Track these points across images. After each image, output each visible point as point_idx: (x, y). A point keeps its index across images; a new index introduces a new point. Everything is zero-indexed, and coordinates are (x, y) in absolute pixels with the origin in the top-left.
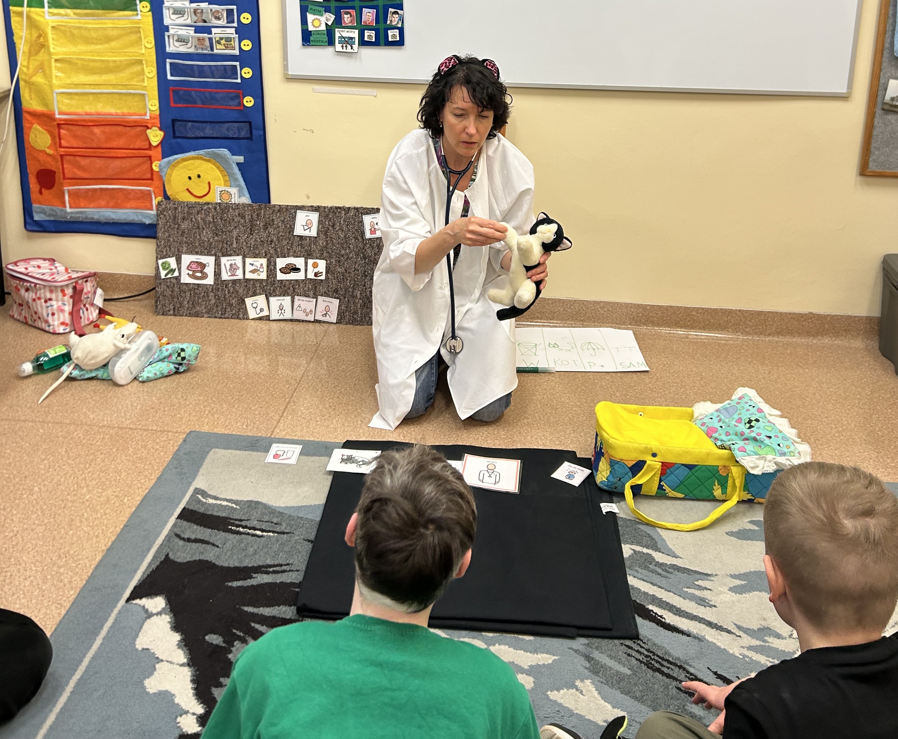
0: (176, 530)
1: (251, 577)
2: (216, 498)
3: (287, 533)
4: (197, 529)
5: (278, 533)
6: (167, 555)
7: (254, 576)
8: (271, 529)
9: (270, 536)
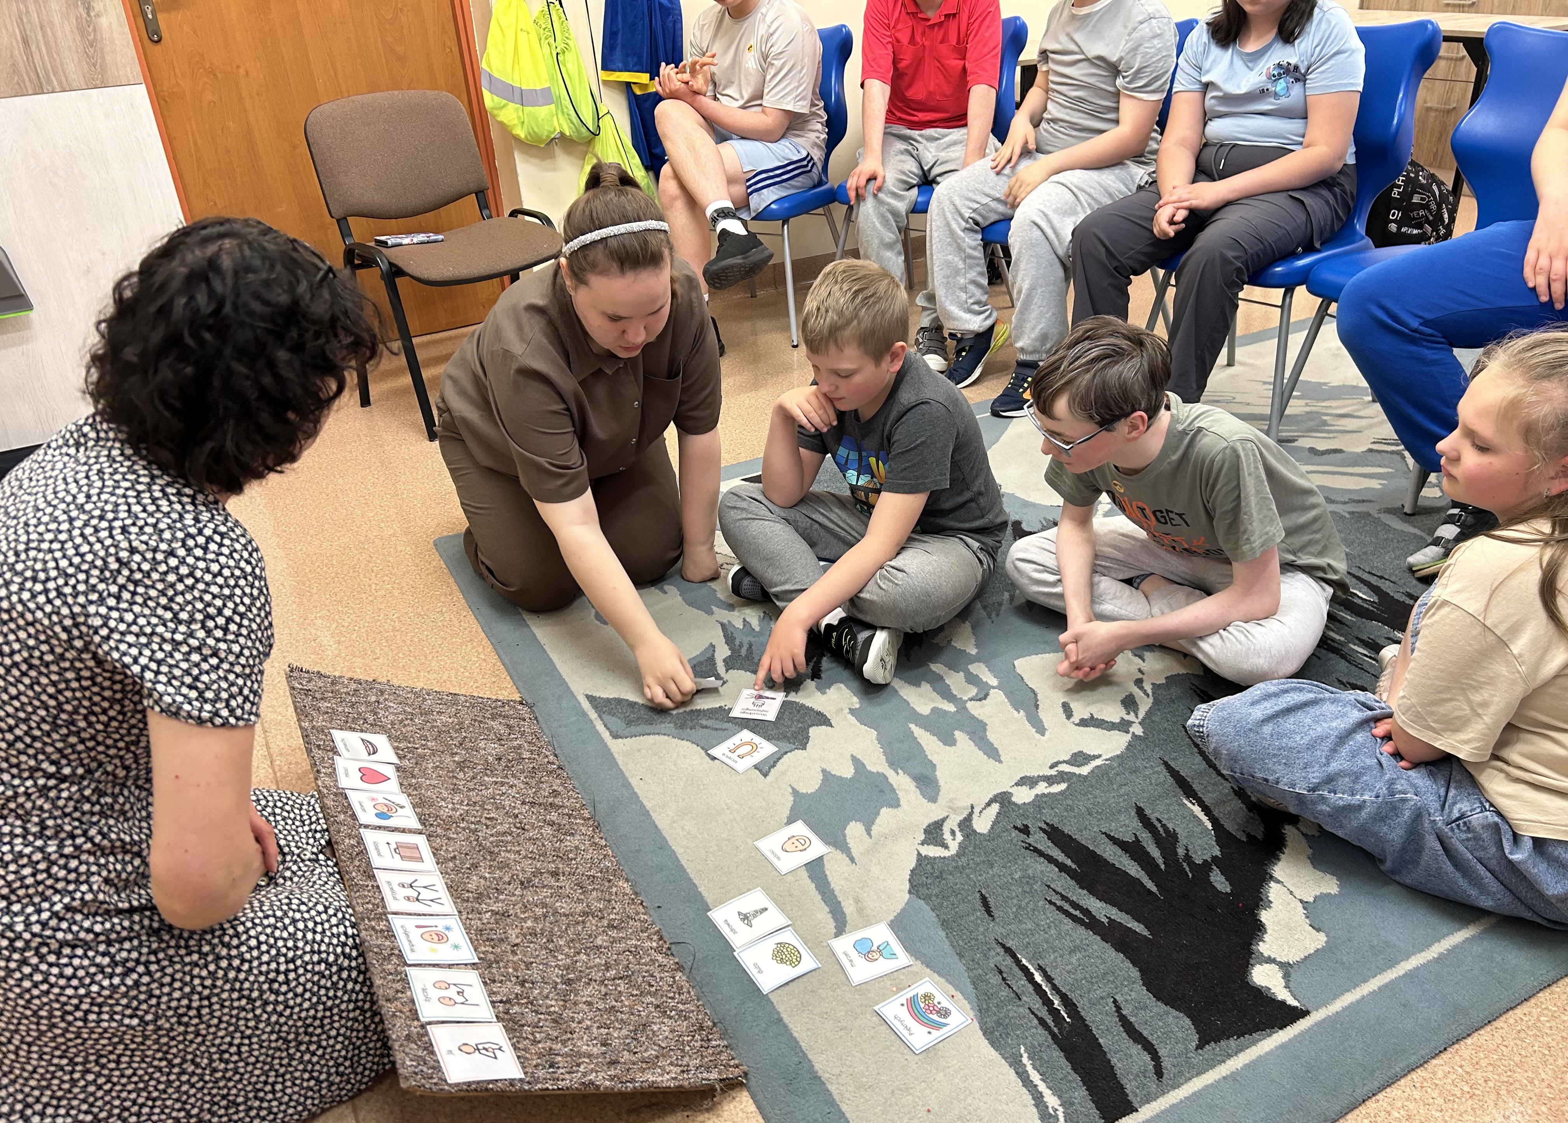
0: (1153, 1081)
1: (1112, 921)
3: (1003, 946)
4: (1121, 1060)
5: (1014, 956)
6: (1201, 1045)
7: (1105, 920)
9: (1031, 960)
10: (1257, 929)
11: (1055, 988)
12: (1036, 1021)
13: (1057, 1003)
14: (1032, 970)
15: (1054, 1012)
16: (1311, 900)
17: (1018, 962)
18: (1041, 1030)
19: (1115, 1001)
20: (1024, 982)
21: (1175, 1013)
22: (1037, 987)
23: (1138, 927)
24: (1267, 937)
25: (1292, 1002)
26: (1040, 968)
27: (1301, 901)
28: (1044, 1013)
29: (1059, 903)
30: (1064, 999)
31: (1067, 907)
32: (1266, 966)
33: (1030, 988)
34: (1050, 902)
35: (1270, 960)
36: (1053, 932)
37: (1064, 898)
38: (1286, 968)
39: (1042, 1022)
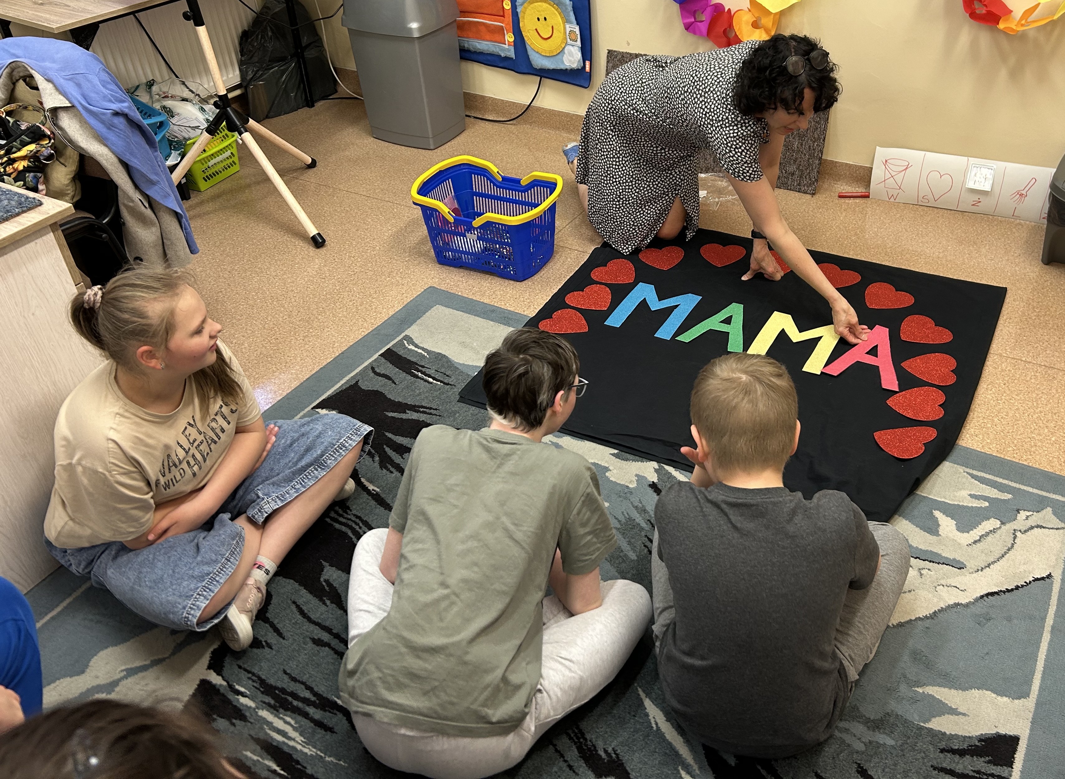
0: (375, 365)
1: (405, 412)
2: (416, 346)
3: (451, 385)
4: (388, 367)
5: (444, 383)
6: (357, 382)
7: (408, 411)
8: (442, 379)
9: (437, 384)
11: (423, 379)
13: (420, 374)
14: (435, 382)
15: (420, 371)
17: (441, 382)
18: (424, 363)
20: (436, 377)
22: (429, 376)
23: (391, 414)
26: (431, 383)
28: (425, 369)
31: (427, 411)
33: (432, 375)
34: (436, 409)
36: (431, 398)
37: (431, 414)
39: (425, 366)
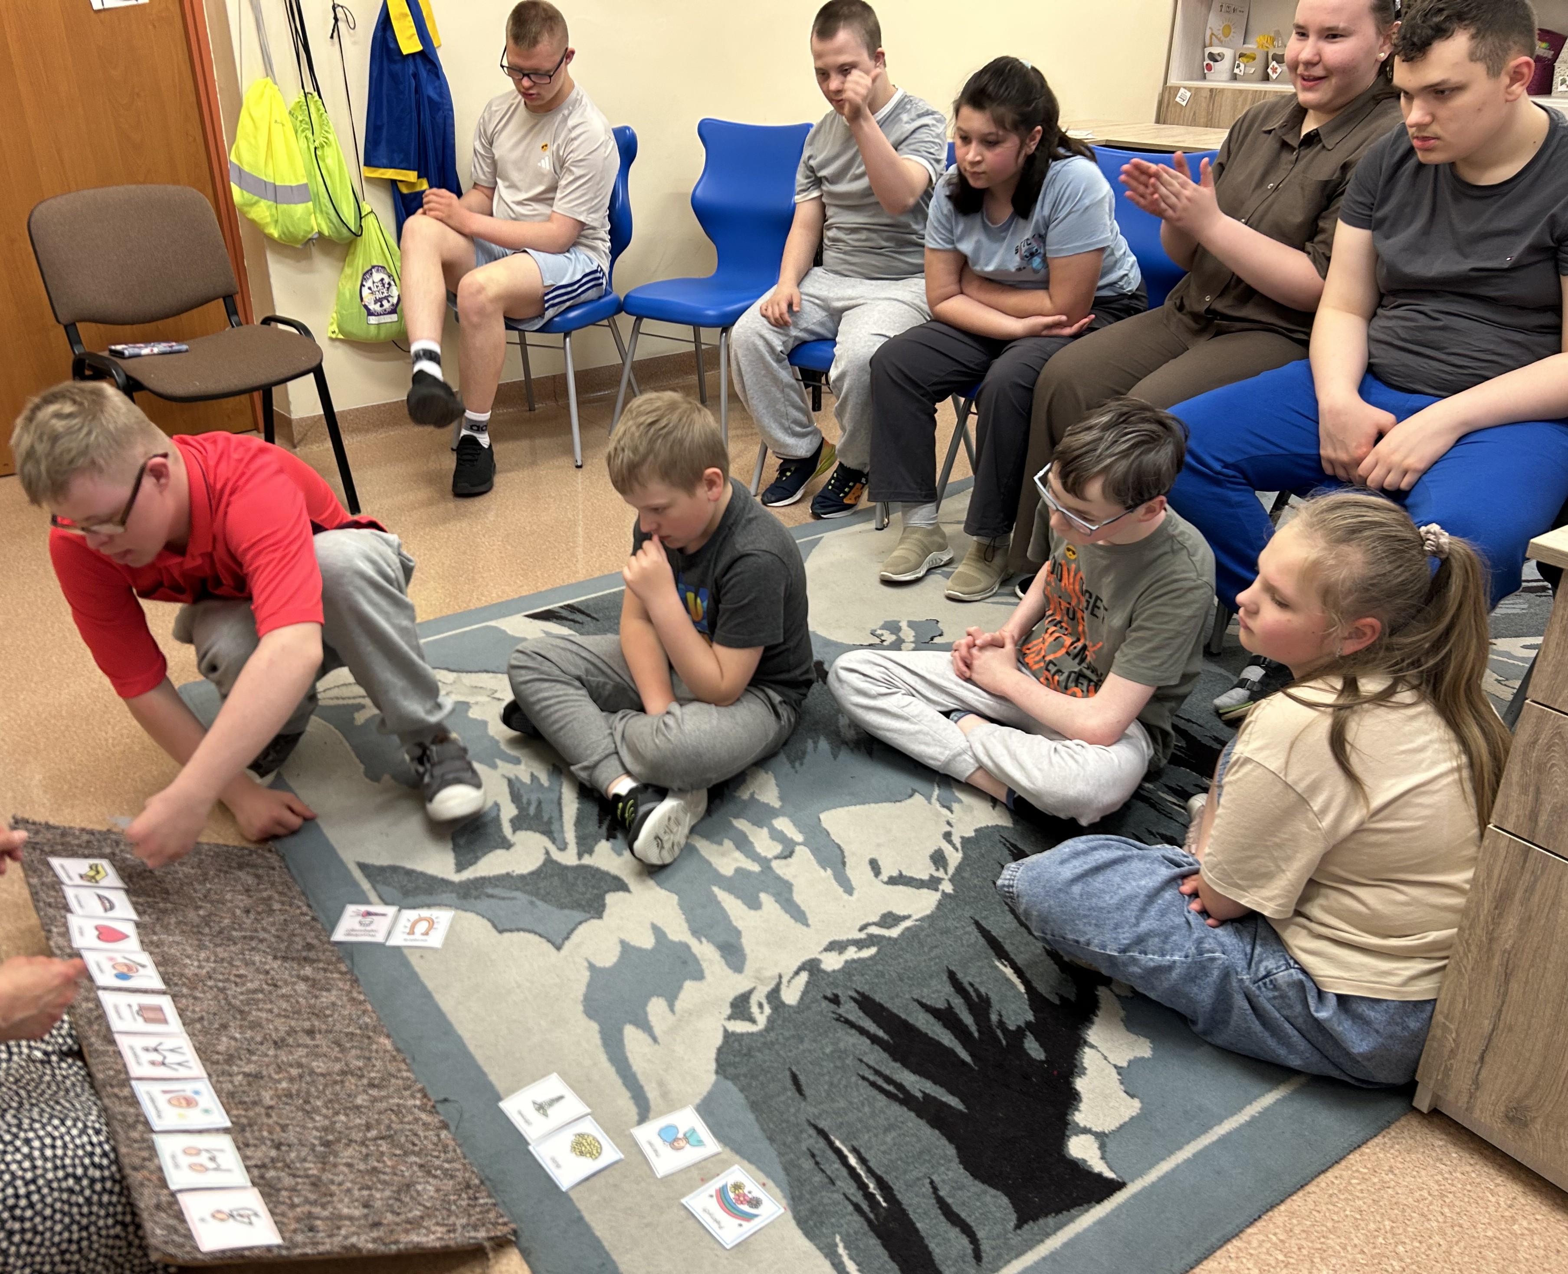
1: (926, 1096)
3: (816, 1127)
6: (1018, 1223)
8: (829, 1152)
9: (844, 1142)
10: (1072, 1098)
11: (870, 1171)
12: (850, 1208)
13: (872, 1187)
14: (846, 1151)
15: (869, 1197)
16: (1125, 1064)
17: (831, 1144)
18: (857, 1217)
19: (932, 1182)
20: (837, 1165)
21: (992, 1191)
22: (851, 1170)
23: (953, 1101)
24: (1082, 1106)
25: (1109, 1174)
26: (855, 1151)
27: (1115, 1066)
28: (859, 1198)
29: (872, 1078)
30: (881, 1183)
31: (880, 1082)
32: (1083, 1137)
33: (844, 1172)
34: (864, 1078)
35: (1086, 1131)
36: (867, 1109)
37: (877, 1072)
38: (1101, 1138)
39: (857, 1208)
